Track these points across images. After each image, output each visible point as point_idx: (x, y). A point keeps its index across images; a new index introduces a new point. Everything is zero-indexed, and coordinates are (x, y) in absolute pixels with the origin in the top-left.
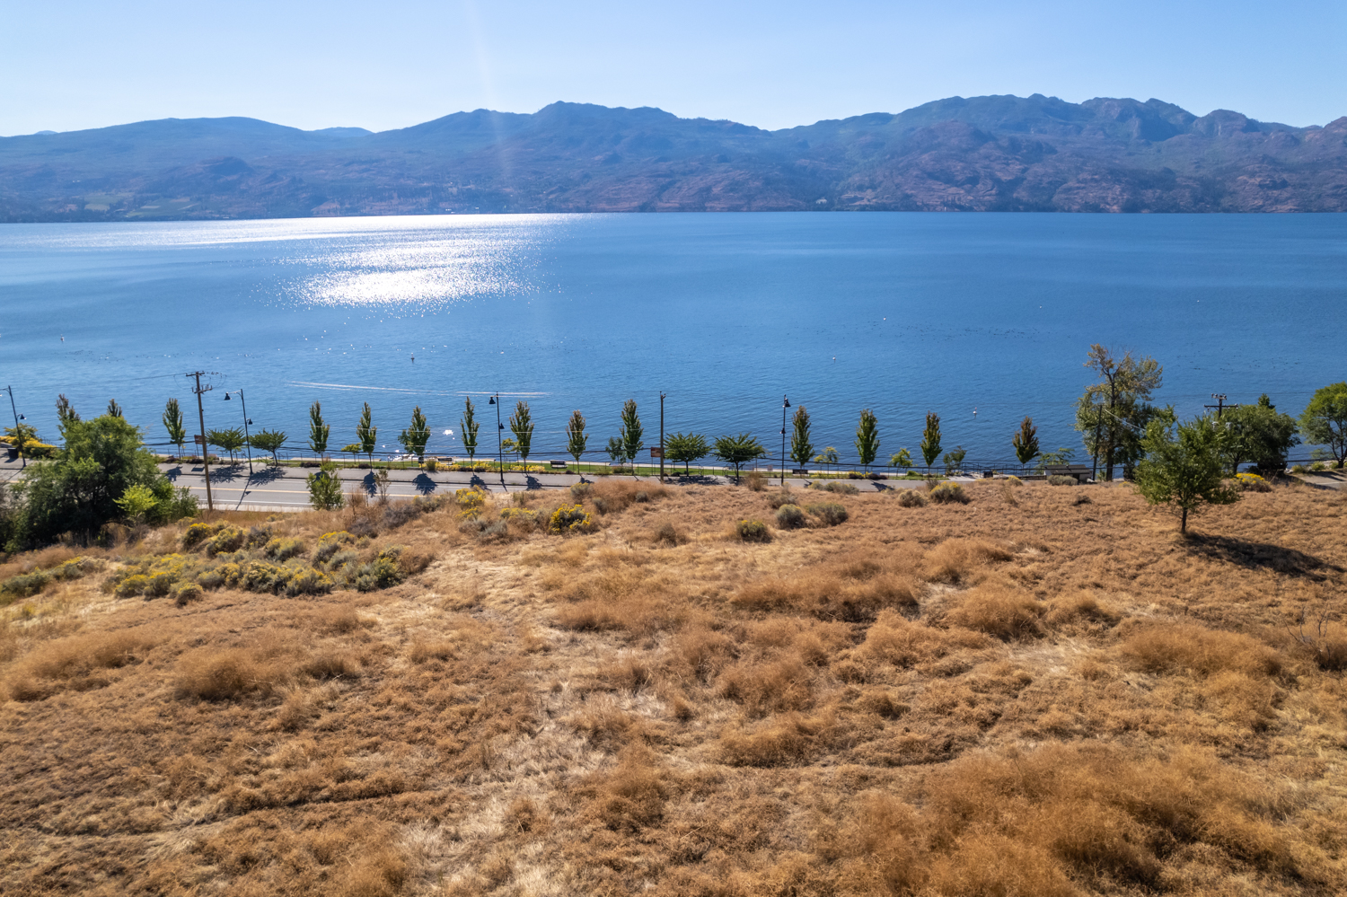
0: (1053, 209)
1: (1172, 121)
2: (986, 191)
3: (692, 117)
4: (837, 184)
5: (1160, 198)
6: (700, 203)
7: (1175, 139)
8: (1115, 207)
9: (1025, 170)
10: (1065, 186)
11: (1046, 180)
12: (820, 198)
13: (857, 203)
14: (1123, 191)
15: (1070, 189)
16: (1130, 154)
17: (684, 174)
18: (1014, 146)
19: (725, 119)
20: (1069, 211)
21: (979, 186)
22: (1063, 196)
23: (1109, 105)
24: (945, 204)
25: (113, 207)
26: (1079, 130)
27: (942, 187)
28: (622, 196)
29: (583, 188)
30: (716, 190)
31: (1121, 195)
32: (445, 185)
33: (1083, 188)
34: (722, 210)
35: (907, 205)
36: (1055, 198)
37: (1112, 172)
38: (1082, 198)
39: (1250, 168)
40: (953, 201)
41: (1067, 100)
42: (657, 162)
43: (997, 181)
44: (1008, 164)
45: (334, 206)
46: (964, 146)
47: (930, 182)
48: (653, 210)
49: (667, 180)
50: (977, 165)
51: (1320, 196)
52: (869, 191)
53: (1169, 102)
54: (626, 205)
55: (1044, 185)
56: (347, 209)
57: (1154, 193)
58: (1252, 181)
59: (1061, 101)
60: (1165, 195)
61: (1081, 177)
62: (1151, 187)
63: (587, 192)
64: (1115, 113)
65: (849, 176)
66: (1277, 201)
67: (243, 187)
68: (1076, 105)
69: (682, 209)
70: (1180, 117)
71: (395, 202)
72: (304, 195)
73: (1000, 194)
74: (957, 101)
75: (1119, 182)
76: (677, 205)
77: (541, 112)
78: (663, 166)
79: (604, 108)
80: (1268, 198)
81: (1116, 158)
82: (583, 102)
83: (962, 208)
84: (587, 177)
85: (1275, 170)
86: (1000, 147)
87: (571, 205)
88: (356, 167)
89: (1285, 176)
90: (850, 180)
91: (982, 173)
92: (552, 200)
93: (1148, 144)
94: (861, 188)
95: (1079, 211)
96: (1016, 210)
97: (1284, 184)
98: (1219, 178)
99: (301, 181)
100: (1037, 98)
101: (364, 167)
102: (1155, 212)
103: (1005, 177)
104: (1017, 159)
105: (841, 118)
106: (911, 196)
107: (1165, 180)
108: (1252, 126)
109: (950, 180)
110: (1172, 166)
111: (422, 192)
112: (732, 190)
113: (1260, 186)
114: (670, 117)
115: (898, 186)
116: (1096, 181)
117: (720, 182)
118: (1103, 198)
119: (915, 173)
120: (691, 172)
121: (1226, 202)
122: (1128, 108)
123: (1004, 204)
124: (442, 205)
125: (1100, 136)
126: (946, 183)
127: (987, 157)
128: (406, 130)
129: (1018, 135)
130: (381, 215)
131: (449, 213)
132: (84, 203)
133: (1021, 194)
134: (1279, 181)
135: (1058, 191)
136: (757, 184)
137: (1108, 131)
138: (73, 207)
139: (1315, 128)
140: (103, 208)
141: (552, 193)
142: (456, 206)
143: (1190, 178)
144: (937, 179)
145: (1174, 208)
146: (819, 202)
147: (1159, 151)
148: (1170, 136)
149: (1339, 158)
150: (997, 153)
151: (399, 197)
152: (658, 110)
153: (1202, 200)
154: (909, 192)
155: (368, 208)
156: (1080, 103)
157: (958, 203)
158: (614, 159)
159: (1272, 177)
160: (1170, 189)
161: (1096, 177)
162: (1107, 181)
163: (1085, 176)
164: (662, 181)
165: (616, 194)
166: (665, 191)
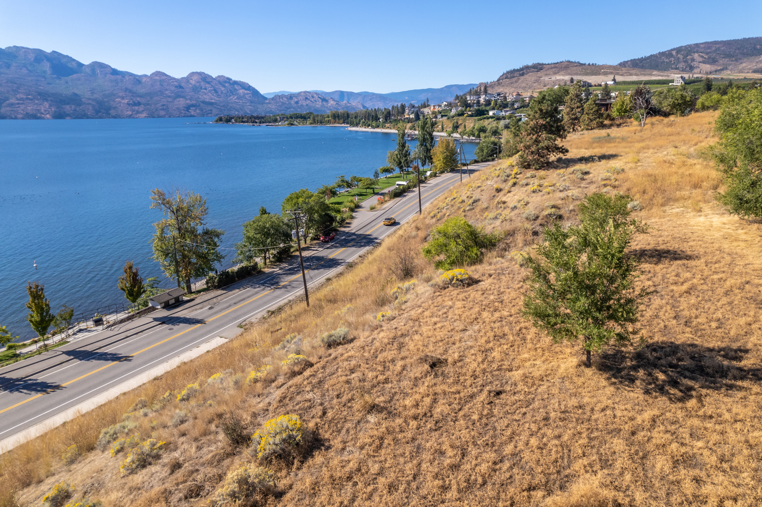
5: (75, 110)
7: (75, 76)
8: (48, 116)
14: (50, 106)
15: (12, 104)
16: (49, 84)
20: (16, 118)
23: (25, 52)
26: (8, 66)
31: (50, 108)
33: (22, 104)
37: (40, 94)
38: (23, 110)
39: (120, 94)
53: (66, 54)
57: (71, 107)
58: (123, 101)
60: (78, 109)
61: (18, 96)
62: (68, 104)
64: (32, 57)
66: (138, 112)
70: (74, 63)
75: (47, 100)
81: (40, 86)
85: (133, 96)
89: (138, 99)
93: (60, 78)
95: (23, 118)
98: (105, 100)
102: (74, 118)
107: (75, 99)
108: (115, 72)
110: (77, 91)
113: (128, 104)
116: (30, 99)
118: (38, 110)
122: (39, 55)
125: (24, 71)
134: (136, 102)
137: (29, 68)
139: (146, 76)
143: (90, 99)
145: (84, 116)
147: (67, 83)
149: (160, 91)
159: (132, 99)
160: (79, 105)
161: (30, 97)
162: (38, 99)
163: (22, 96)
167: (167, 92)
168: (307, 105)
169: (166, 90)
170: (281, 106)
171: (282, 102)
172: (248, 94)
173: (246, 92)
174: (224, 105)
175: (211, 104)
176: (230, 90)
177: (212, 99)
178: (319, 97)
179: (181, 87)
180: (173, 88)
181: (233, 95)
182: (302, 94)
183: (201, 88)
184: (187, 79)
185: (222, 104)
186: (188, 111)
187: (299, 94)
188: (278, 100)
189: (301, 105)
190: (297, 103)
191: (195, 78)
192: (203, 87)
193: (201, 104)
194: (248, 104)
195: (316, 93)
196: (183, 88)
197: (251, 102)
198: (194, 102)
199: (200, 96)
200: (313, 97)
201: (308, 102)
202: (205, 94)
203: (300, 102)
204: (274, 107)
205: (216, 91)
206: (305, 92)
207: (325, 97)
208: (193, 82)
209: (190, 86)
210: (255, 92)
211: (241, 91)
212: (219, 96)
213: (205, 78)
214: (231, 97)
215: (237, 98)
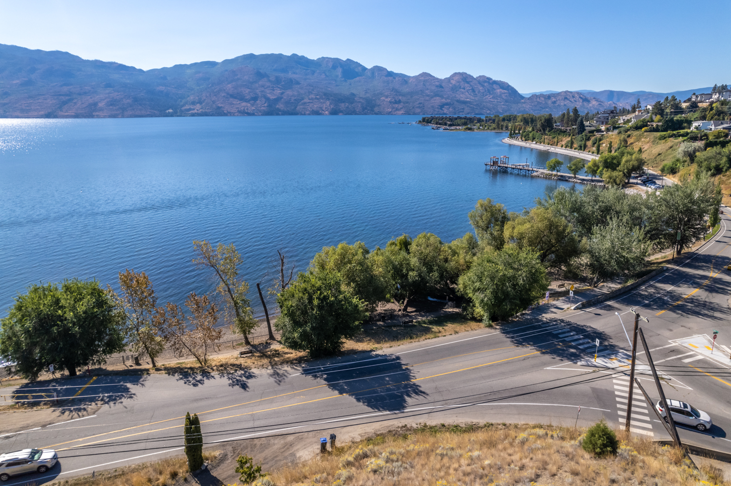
0: (296, 114)
1: (357, 71)
2: (262, 105)
3: (91, 59)
4: (181, 101)
5: (347, 107)
6: (90, 112)
7: (358, 79)
8: (327, 112)
9: (282, 93)
10: (302, 101)
11: (293, 98)
12: (168, 109)
13: (190, 112)
14: (331, 104)
15: (305, 103)
16: (337, 86)
17: (80, 94)
18: (278, 80)
19: (113, 61)
20: (305, 114)
21: (258, 102)
22: (301, 107)
23: (328, 61)
24: (239, 112)
26: (313, 72)
27: (238, 102)
28: (33, 107)
30: (101, 105)
31: (330, 106)
33: (312, 102)
34: (105, 117)
35: (219, 112)
36: (298, 108)
37: (325, 94)
39: (386, 94)
40: (244, 110)
41: (309, 58)
42: (61, 86)
43: (267, 99)
44: (274, 90)
46: (251, 80)
47: (231, 99)
48: (55, 117)
49: (67, 98)
50: (258, 91)
51: (413, 107)
52: (198, 105)
53: (356, 61)
54: (36, 113)
55: (292, 101)
57: (345, 105)
58: (386, 100)
59: (307, 58)
60: (350, 106)
61: (310, 97)
62: (344, 102)
64: (330, 65)
65: (189, 96)
66: (397, 109)
68: (314, 60)
69: (76, 116)
73: (269, 106)
74: (251, 56)
75: (329, 99)
76: (73, 114)
78: (65, 89)
79: (25, 50)
80: (393, 108)
81: (329, 88)
83: (249, 114)
85: (396, 95)
86: (270, 81)
89: (400, 98)
90: (188, 99)
91: (260, 95)
93: (346, 81)
94: (193, 103)
95: (309, 114)
96: (277, 114)
97: (399, 102)
98: (373, 98)
100: (294, 55)
102: (345, 114)
103: (272, 97)
104: (279, 88)
105: (188, 63)
106: (221, 107)
107: (350, 99)
108: (389, 74)
109: (242, 99)
110: (355, 92)
112: (111, 105)
113: (390, 102)
114: (76, 59)
115: (214, 102)
116: (318, 99)
117: (104, 100)
118: (321, 108)
119: (223, 95)
120: (85, 93)
121: (376, 109)
122: (337, 63)
123: (271, 111)
126: (240, 100)
127: (263, 86)
129: (282, 75)
133: (280, 106)
135: (300, 103)
136: (129, 101)
137: (327, 74)
143: (361, 98)
144: (236, 98)
145: (354, 113)
146: (167, 111)
147: (350, 84)
148: (356, 77)
149: (421, 90)
150: (268, 84)
152: (67, 53)
153: (366, 109)
154: (220, 105)
156: (315, 59)
157: (246, 111)
158: (29, 83)
159: (394, 98)
160: (352, 103)
161: (318, 97)
162: (323, 99)
163: (313, 96)
164: (64, 98)
165: (27, 106)
166: (65, 105)
167: (427, 91)
168: (565, 105)
169: (428, 89)
170: (535, 106)
171: (539, 103)
172: (505, 93)
173: (503, 91)
174: (477, 105)
175: (464, 103)
176: (488, 90)
177: (467, 98)
178: (580, 97)
179: (441, 87)
180: (433, 88)
181: (490, 94)
182: (562, 94)
183: (460, 88)
184: (448, 80)
185: (475, 103)
186: (441, 109)
187: (559, 94)
188: (535, 100)
189: (558, 105)
190: (554, 102)
191: (456, 78)
192: (462, 87)
193: (456, 103)
194: (502, 103)
195: (578, 93)
196: (443, 88)
197: (506, 101)
198: (449, 101)
199: (457, 95)
200: (573, 97)
201: (567, 102)
202: (463, 93)
203: (558, 103)
204: (528, 106)
205: (473, 90)
206: (566, 92)
207: (588, 97)
208: (453, 82)
209: (451, 85)
210: (513, 92)
211: (499, 91)
212: (475, 95)
213: (465, 78)
214: (487, 97)
215: (493, 98)
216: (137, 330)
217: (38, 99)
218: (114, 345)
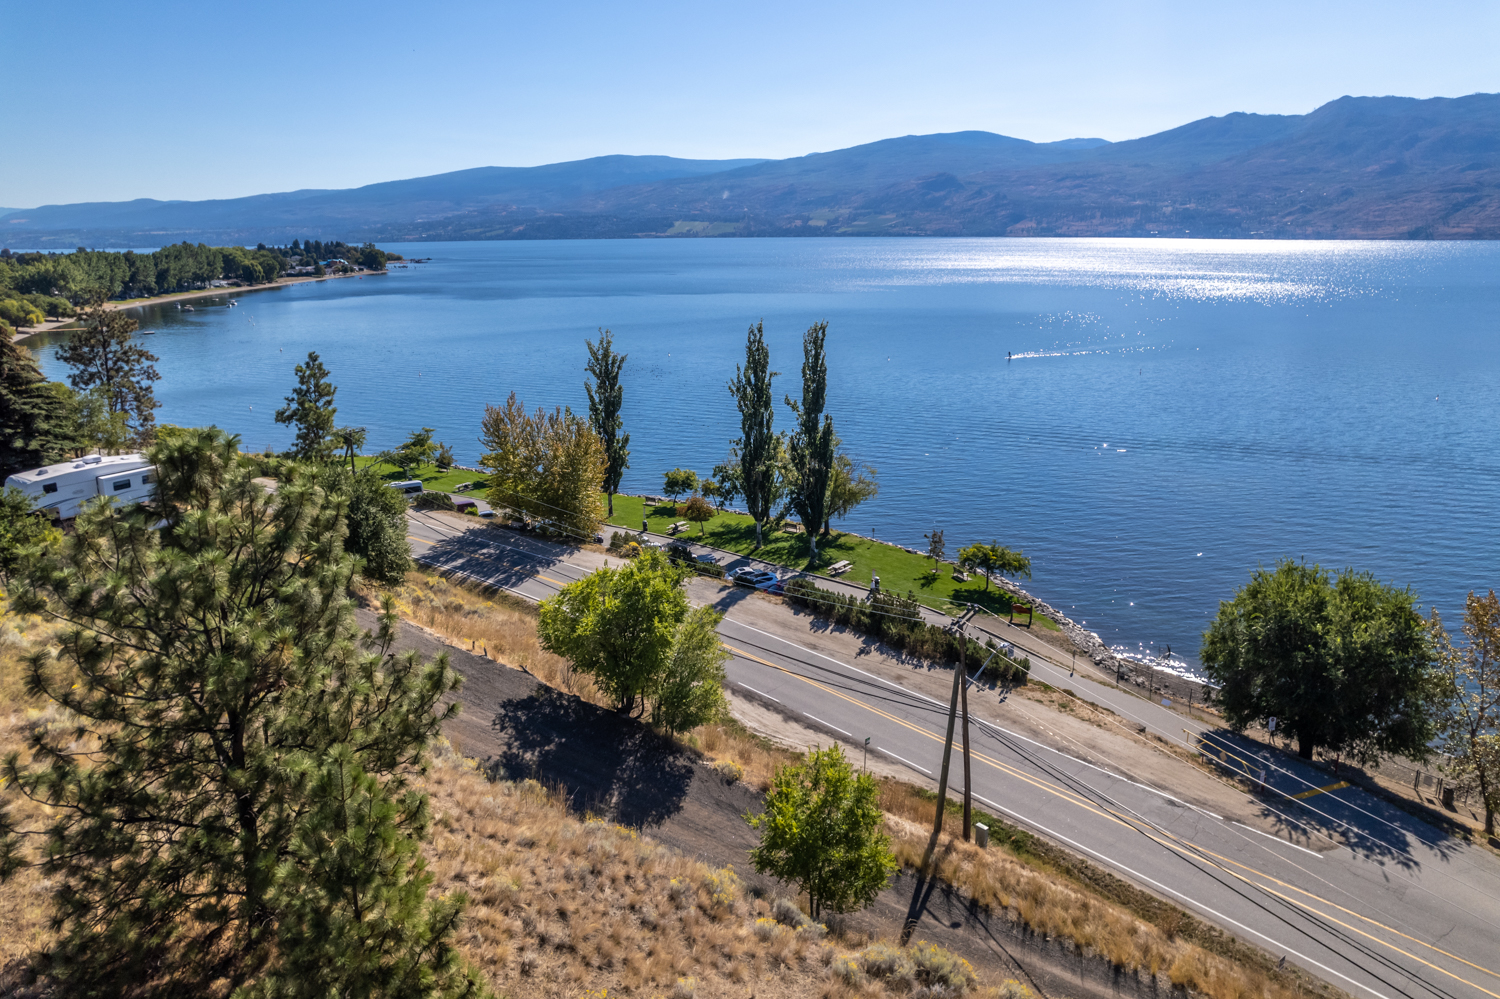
25: (830, 223)
28: (1388, 218)
29: (1335, 208)
32: (1160, 204)
42: (1463, 170)
45: (1033, 225)
48: (1429, 237)
49: (1468, 195)
54: (1391, 230)
56: (1042, 229)
63: (1338, 213)
67: (947, 203)
69: (1474, 236)
71: (1095, 221)
72: (1003, 213)
76: (1471, 230)
77: (1316, 111)
78: (1470, 177)
79: (1411, 100)
82: (1380, 94)
84: (1347, 193)
87: (1310, 230)
88: (1068, 183)
92: (1286, 224)
99: (1005, 197)
101: (1077, 182)
111: (1128, 211)
124: (1149, 226)
128: (1142, 140)
130: (1076, 236)
131: (1154, 236)
132: (809, 219)
138: (798, 223)
140: (821, 223)
141: (1290, 214)
142: (1165, 228)
151: (1102, 217)
155: (1065, 229)
158: (1397, 169)
164: (1459, 197)
165: (1378, 216)
166: (1458, 210)
216: (1473, 733)
217: (1403, 202)
218: (1407, 739)
